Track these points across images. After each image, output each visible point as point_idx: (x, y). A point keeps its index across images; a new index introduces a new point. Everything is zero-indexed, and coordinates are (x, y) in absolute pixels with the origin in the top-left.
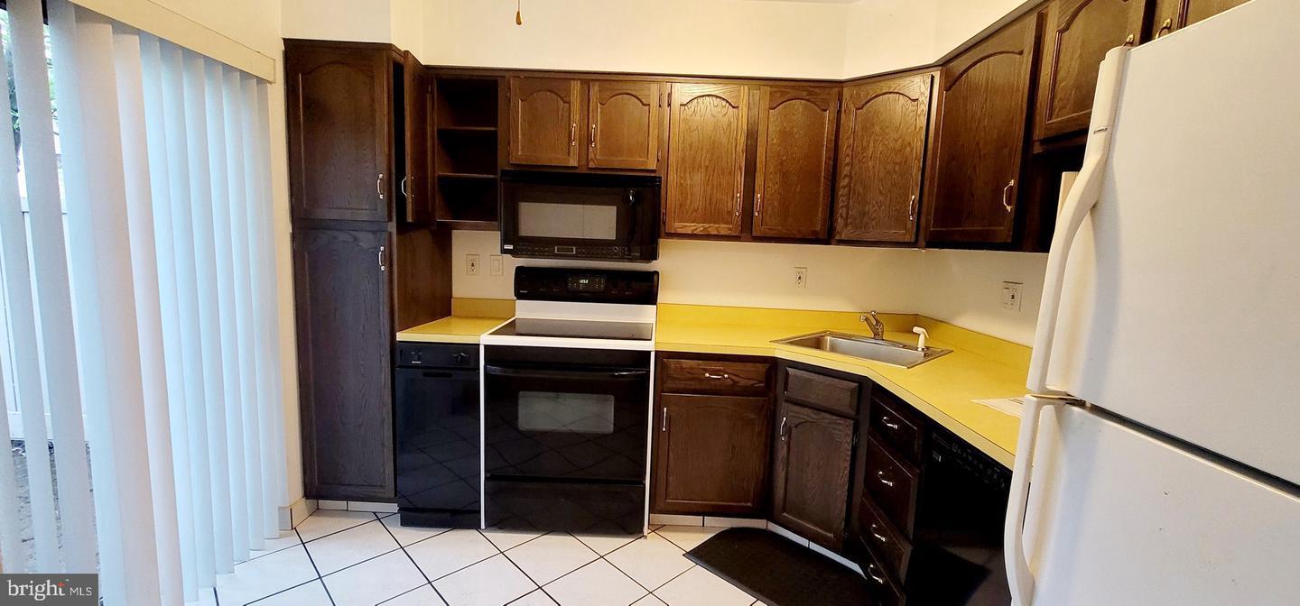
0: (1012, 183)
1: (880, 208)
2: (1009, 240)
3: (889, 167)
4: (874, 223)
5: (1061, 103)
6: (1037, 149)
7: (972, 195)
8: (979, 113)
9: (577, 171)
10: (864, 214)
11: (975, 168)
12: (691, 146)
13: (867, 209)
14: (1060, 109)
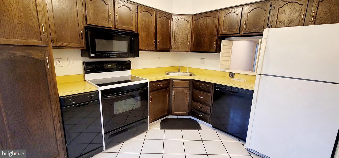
0: (215, 41)
1: (181, 44)
2: (215, 51)
3: (183, 35)
4: (180, 47)
5: (225, 29)
6: (219, 36)
7: (204, 42)
8: (205, 27)
9: (111, 29)
10: (178, 45)
11: (204, 37)
12: (143, 25)
13: (178, 44)
14: (225, 30)
